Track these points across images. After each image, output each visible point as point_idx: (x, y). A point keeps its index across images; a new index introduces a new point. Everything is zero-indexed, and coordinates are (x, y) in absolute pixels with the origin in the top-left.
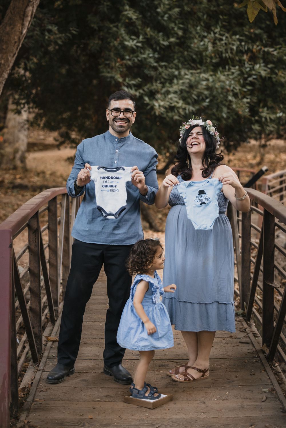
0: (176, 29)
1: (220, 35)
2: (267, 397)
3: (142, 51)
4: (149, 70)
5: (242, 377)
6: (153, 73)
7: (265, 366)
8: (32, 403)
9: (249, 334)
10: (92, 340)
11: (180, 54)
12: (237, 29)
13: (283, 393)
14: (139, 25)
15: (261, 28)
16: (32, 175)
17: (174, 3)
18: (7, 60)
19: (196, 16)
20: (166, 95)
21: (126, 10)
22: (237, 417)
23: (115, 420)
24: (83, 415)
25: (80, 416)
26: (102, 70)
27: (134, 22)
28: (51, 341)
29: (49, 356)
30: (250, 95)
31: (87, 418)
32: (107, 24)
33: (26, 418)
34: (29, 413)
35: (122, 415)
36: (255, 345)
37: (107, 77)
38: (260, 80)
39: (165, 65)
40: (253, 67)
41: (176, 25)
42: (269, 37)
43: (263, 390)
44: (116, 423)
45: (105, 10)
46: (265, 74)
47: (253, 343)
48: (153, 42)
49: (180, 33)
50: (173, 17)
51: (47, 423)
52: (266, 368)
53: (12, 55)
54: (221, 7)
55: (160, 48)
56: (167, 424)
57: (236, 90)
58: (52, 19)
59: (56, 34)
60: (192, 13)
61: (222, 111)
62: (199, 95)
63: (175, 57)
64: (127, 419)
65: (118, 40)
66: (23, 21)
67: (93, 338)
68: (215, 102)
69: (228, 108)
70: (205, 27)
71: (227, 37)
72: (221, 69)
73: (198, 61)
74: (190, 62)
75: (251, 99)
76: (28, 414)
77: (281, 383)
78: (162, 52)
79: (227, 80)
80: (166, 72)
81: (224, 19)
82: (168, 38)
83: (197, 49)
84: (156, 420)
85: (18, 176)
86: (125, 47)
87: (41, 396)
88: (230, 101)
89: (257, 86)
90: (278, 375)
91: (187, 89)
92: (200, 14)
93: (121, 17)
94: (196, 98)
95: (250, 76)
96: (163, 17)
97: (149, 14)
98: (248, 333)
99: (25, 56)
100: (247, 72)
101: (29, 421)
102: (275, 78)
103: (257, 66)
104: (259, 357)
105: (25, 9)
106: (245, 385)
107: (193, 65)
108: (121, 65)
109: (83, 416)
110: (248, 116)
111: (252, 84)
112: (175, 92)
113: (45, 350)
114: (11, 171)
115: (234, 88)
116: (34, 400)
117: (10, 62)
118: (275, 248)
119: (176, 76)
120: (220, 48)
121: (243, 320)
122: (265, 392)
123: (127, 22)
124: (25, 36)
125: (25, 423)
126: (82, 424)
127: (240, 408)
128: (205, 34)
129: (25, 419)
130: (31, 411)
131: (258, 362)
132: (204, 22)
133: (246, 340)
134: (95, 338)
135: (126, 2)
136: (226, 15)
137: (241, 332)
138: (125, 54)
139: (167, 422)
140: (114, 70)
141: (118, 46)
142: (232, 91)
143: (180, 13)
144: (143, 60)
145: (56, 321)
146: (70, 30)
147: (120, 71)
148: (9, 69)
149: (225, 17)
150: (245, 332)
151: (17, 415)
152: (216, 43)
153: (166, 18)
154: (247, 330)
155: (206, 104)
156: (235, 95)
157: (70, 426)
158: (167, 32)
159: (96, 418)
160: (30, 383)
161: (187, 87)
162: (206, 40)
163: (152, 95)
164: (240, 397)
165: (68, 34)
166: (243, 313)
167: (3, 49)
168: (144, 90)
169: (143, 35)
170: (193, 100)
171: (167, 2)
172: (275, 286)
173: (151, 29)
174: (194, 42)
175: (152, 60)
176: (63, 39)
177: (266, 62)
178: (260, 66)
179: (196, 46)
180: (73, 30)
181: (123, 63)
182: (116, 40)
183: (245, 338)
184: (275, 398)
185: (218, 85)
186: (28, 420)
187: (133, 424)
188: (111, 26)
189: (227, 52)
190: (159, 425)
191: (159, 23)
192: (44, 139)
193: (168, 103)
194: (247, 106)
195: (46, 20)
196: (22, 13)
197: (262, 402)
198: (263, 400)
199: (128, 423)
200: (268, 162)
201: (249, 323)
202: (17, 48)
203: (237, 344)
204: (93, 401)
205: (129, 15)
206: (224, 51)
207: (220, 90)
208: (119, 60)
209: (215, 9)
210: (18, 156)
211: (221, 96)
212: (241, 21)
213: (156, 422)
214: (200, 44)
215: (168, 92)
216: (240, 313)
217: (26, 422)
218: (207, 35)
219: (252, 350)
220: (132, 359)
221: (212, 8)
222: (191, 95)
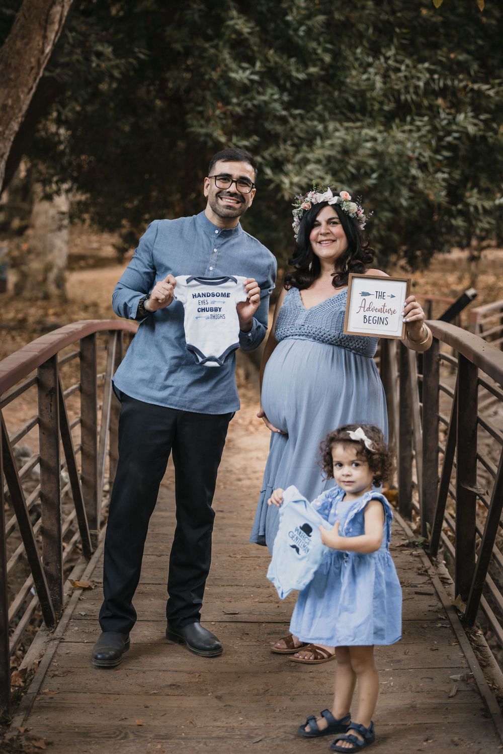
0: (319, 51)
1: (396, 61)
2: (458, 688)
3: (261, 89)
4: (272, 123)
5: (417, 654)
6: (279, 128)
7: (458, 635)
8: (36, 697)
9: (432, 579)
10: (153, 588)
11: (326, 96)
12: (426, 53)
13: (488, 683)
14: (255, 45)
15: (469, 52)
16: (75, 308)
17: (317, 7)
18: (17, 100)
19: (354, 30)
20: (302, 165)
21: (232, 18)
22: (403, 725)
23: (183, 729)
24: (126, 718)
25: (120, 721)
26: (190, 122)
27: (247, 39)
28: (80, 588)
29: (74, 614)
30: (447, 166)
31: (133, 724)
32: (200, 42)
33: (23, 723)
34: (29, 714)
35: (196, 719)
36: (442, 599)
37: (199, 135)
38: (467, 142)
39: (300, 115)
40: (454, 119)
41: (319, 44)
42: (483, 66)
43: (451, 677)
44: (183, 734)
45: (196, 17)
46: (474, 131)
47: (440, 593)
48: (280, 73)
49: (327, 58)
50: (315, 31)
51: (60, 732)
52: (459, 638)
53: (26, 90)
54: (399, 14)
55: (293, 84)
56: (275, 737)
57: (424, 157)
58: (104, 33)
59: (110, 60)
60: (347, 25)
61: (399, 195)
62: (360, 165)
63: (319, 100)
64: (204, 727)
65: (219, 69)
66: (45, 31)
67: (156, 584)
68: (388, 179)
69: (411, 190)
70: (370, 49)
71: (407, 66)
72: (397, 121)
73: (358, 107)
74: (345, 111)
75: (449, 173)
76: (28, 716)
77: (485, 665)
78: (296, 92)
79: (409, 140)
80: (302, 126)
81: (402, 33)
82: (306, 66)
83: (356, 88)
84: (256, 729)
85: (51, 311)
86: (230, 83)
87: (53, 684)
88: (414, 178)
89: (462, 152)
90: (481, 652)
91: (339, 157)
92: (361, 27)
93: (223, 30)
94: (353, 171)
95: (449, 133)
96: (296, 30)
97: (272, 25)
98: (431, 576)
99: (57, 99)
100: (443, 127)
101: (28, 729)
102: (491, 137)
103: (461, 117)
104: (447, 618)
105: (49, 10)
106: (419, 667)
107: (349, 114)
108: (225, 113)
109: (127, 720)
110: (444, 203)
111: (450, 147)
112: (318, 161)
113: (67, 604)
114: (39, 303)
115: (420, 154)
116: (40, 691)
117: (23, 104)
118: (479, 424)
119: (317, 133)
120: (396, 84)
121: (425, 554)
122: (455, 681)
123: (233, 39)
124: (49, 57)
125: (20, 732)
126: (122, 735)
127: (408, 708)
128: (370, 60)
129: (21, 726)
130: (32, 711)
131: (446, 627)
132: (369, 40)
133: (428, 589)
134: (160, 584)
135: (232, 4)
136: (406, 28)
137: (419, 574)
138: (232, 94)
139: (276, 732)
140: (212, 122)
141: (219, 80)
142: (418, 159)
143: (328, 24)
144: (263, 105)
145: (93, 553)
146: (135, 53)
147: (222, 124)
148: (20, 115)
149: (404, 31)
150: (426, 575)
151: (8, 718)
152: (389, 77)
153: (301, 33)
154: (430, 572)
155: (371, 181)
156: (423, 167)
157: (101, 738)
158: (305, 57)
159: (149, 725)
160: (36, 661)
161: (338, 152)
162: (371, 70)
163: (278, 165)
164: (410, 689)
165: (131, 60)
166: (425, 541)
167: (10, 79)
168: (263, 158)
169: (261, 62)
170: (349, 175)
171: (303, 5)
172: (478, 493)
173: (275, 52)
174: (351, 74)
175: (277, 106)
176: (123, 68)
177: (477, 110)
178: (466, 117)
179: (354, 81)
180: (140, 52)
181: (227, 110)
182: (214, 69)
183: (426, 586)
184: (473, 690)
185: (392, 149)
186: (26, 728)
187: (214, 736)
188: (207, 45)
189: (408, 92)
190: (261, 738)
191: (289, 40)
192: (99, 249)
193: (305, 180)
194: (441, 186)
195: (93, 36)
196: (44, 17)
197: (450, 697)
198: (451, 695)
199: (206, 734)
200: (484, 288)
201: (434, 559)
202: (35, 79)
203: (411, 597)
204: (147, 693)
205: (237, 27)
206: (403, 91)
207: (396, 159)
208: (220, 104)
209: (387, 17)
210: (52, 276)
211: (399, 168)
212: (433, 39)
213: (256, 731)
214: (361, 78)
215: (306, 161)
216: (419, 542)
217: (22, 730)
218: (374, 61)
219: (436, 606)
220: (221, 621)
221: (384, 17)
222: (346, 167)
